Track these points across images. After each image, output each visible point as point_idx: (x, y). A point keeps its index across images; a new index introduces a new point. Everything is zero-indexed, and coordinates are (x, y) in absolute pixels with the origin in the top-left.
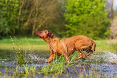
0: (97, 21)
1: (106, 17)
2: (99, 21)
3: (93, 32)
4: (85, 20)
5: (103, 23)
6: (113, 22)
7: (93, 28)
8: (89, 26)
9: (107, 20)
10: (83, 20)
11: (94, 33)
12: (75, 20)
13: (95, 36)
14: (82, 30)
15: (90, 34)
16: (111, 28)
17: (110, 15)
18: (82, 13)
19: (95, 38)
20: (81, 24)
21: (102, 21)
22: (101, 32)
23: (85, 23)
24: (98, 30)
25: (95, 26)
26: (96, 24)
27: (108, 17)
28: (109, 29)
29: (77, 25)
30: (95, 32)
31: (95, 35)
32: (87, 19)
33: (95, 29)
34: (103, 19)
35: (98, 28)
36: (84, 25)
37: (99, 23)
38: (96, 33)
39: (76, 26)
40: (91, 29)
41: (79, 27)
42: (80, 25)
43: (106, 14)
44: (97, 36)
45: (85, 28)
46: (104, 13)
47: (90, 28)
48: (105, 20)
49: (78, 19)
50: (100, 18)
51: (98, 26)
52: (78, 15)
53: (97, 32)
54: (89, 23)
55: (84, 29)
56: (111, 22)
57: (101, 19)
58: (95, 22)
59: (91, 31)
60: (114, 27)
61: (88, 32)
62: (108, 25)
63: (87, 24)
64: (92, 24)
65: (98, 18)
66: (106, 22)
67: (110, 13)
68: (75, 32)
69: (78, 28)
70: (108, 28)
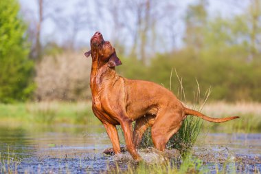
0: (9, 67)
1: (26, 58)
2: (12, 66)
5: (21, 70)
6: (41, 68)
9: (29, 64)
11: (4, 91)
13: (5, 96)
16: (37, 80)
17: (35, 54)
19: (7, 99)
21: (19, 67)
22: (16, 87)
24: (11, 84)
25: (4, 77)
26: (7, 72)
27: (31, 57)
28: (33, 82)
30: (5, 87)
31: (6, 93)
34: (21, 62)
35: (12, 80)
37: (14, 70)
38: (7, 90)
43: (27, 52)
44: (9, 96)
46: (23, 49)
48: (24, 65)
50: (15, 60)
51: (10, 75)
53: (10, 88)
56: (36, 67)
57: (17, 62)
58: (5, 68)
60: (42, 77)
62: (31, 73)
65: (11, 59)
66: (27, 69)
67: (33, 51)
70: (30, 79)
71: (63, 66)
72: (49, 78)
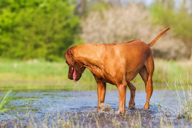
0: (54, 23)
1: (71, 13)
2: (57, 22)
3: (45, 46)
4: (29, 20)
5: (67, 27)
6: (87, 24)
7: (45, 37)
8: (37, 33)
9: (74, 21)
10: (23, 20)
11: (48, 48)
12: (8, 22)
13: (50, 54)
14: (24, 41)
15: (39, 51)
16: (83, 36)
17: (80, 10)
18: (23, 7)
19: (52, 57)
20: (20, 29)
21: (65, 23)
22: (62, 45)
23: (28, 26)
24: (56, 42)
25: (49, 34)
26: (52, 28)
27: (76, 13)
28: (79, 39)
29: (12, 31)
30: (50, 45)
31: (51, 50)
32: (33, 19)
33: (50, 40)
34: (67, 18)
35: (57, 37)
36: (26, 32)
37: (59, 26)
38: (52, 47)
39: (10, 34)
40: (41, 40)
41: (16, 35)
42: (18, 32)
43: (72, 7)
44: (54, 53)
45: (29, 37)
46: (68, 5)
47: (40, 37)
48: (69, 21)
49: (13, 18)
50: (60, 16)
51: (55, 32)
52: (13, 10)
53: (55, 46)
54: (37, 27)
55: (26, 38)
56: (82, 23)
57: (63, 18)
58: (50, 24)
59: (41, 43)
60: (88, 33)
61: (36, 46)
62: (76, 30)
63: (33, 29)
64: (43, 28)
65: (56, 15)
66: (72, 25)
67: (79, 6)
68: (8, 45)
69: (14, 38)
70: (76, 36)
71: (110, 22)
72: (96, 34)
